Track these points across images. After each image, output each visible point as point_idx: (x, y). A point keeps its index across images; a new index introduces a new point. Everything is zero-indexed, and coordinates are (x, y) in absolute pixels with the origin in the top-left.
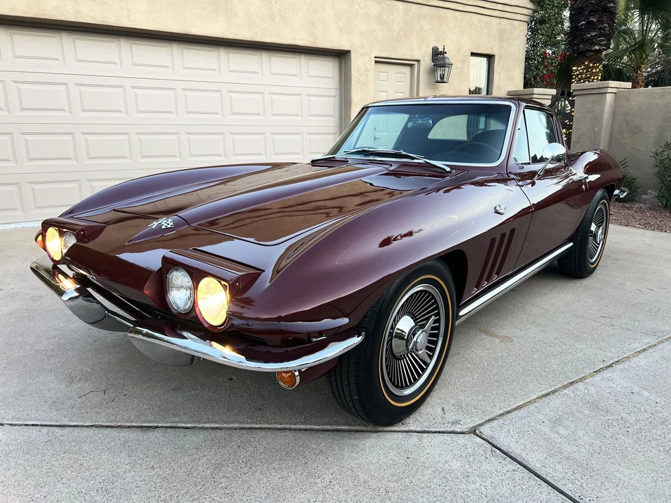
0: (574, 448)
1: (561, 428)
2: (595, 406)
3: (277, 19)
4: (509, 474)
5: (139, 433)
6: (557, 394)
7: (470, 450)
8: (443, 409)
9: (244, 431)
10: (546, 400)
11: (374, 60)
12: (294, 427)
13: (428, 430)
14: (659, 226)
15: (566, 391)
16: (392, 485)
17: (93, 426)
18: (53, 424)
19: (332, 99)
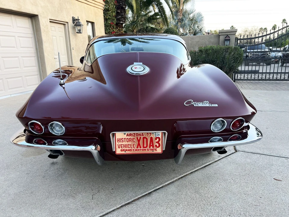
4: (261, 157)
11: (49, 20)
12: (194, 170)
17: (122, 206)
19: (30, 39)
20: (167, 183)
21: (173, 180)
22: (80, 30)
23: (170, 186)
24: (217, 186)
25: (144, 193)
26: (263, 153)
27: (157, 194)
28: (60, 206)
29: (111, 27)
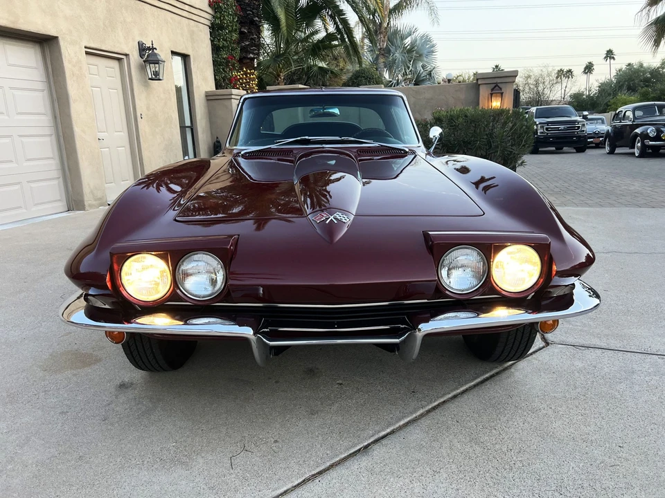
4: (605, 356)
7: (568, 353)
11: (84, 50)
19: (39, 94)
20: (402, 423)
21: (414, 416)
22: (156, 74)
23: (411, 428)
24: (517, 426)
25: (352, 447)
26: (607, 347)
27: (384, 449)
28: (156, 487)
29: (227, 66)
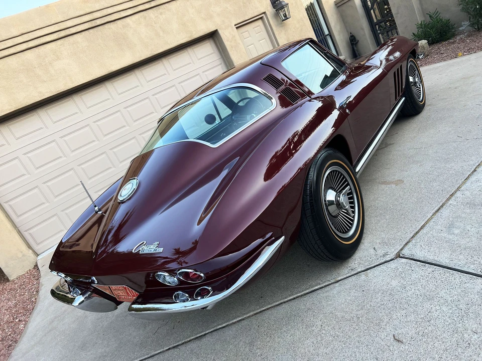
0: (468, 240)
1: (454, 229)
2: (471, 205)
3: (161, 34)
4: (430, 275)
5: (197, 342)
6: (444, 207)
7: (400, 270)
8: (374, 249)
9: (257, 315)
10: (438, 214)
11: (235, 27)
12: (286, 300)
13: (369, 267)
14: (478, 47)
15: (450, 202)
16: (359, 312)
17: (169, 349)
18: (146, 357)
19: (220, 67)
20: (235, 321)
25: (200, 333)
27: (209, 338)
